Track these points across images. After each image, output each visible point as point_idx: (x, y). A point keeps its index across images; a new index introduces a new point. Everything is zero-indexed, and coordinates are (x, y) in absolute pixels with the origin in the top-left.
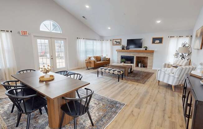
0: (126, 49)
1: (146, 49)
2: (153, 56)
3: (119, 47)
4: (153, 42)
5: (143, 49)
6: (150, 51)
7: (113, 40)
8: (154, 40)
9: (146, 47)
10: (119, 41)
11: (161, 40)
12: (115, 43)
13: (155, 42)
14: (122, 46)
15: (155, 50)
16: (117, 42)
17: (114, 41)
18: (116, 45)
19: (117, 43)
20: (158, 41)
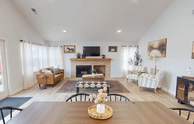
0: (82, 58)
1: (104, 58)
2: (110, 64)
3: (74, 56)
4: (110, 50)
5: (100, 57)
6: (107, 59)
7: (64, 46)
8: (110, 48)
9: (104, 55)
10: (73, 47)
11: (116, 48)
12: (68, 50)
13: (111, 51)
14: (76, 53)
15: (112, 58)
16: (69, 49)
17: (66, 47)
18: (69, 52)
19: (70, 51)
20: (113, 50)
